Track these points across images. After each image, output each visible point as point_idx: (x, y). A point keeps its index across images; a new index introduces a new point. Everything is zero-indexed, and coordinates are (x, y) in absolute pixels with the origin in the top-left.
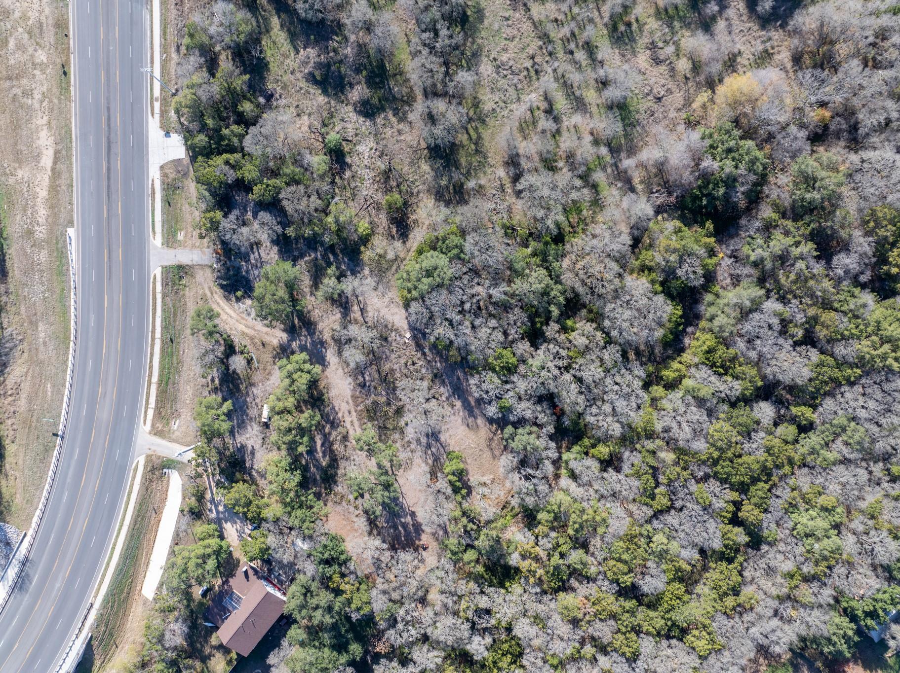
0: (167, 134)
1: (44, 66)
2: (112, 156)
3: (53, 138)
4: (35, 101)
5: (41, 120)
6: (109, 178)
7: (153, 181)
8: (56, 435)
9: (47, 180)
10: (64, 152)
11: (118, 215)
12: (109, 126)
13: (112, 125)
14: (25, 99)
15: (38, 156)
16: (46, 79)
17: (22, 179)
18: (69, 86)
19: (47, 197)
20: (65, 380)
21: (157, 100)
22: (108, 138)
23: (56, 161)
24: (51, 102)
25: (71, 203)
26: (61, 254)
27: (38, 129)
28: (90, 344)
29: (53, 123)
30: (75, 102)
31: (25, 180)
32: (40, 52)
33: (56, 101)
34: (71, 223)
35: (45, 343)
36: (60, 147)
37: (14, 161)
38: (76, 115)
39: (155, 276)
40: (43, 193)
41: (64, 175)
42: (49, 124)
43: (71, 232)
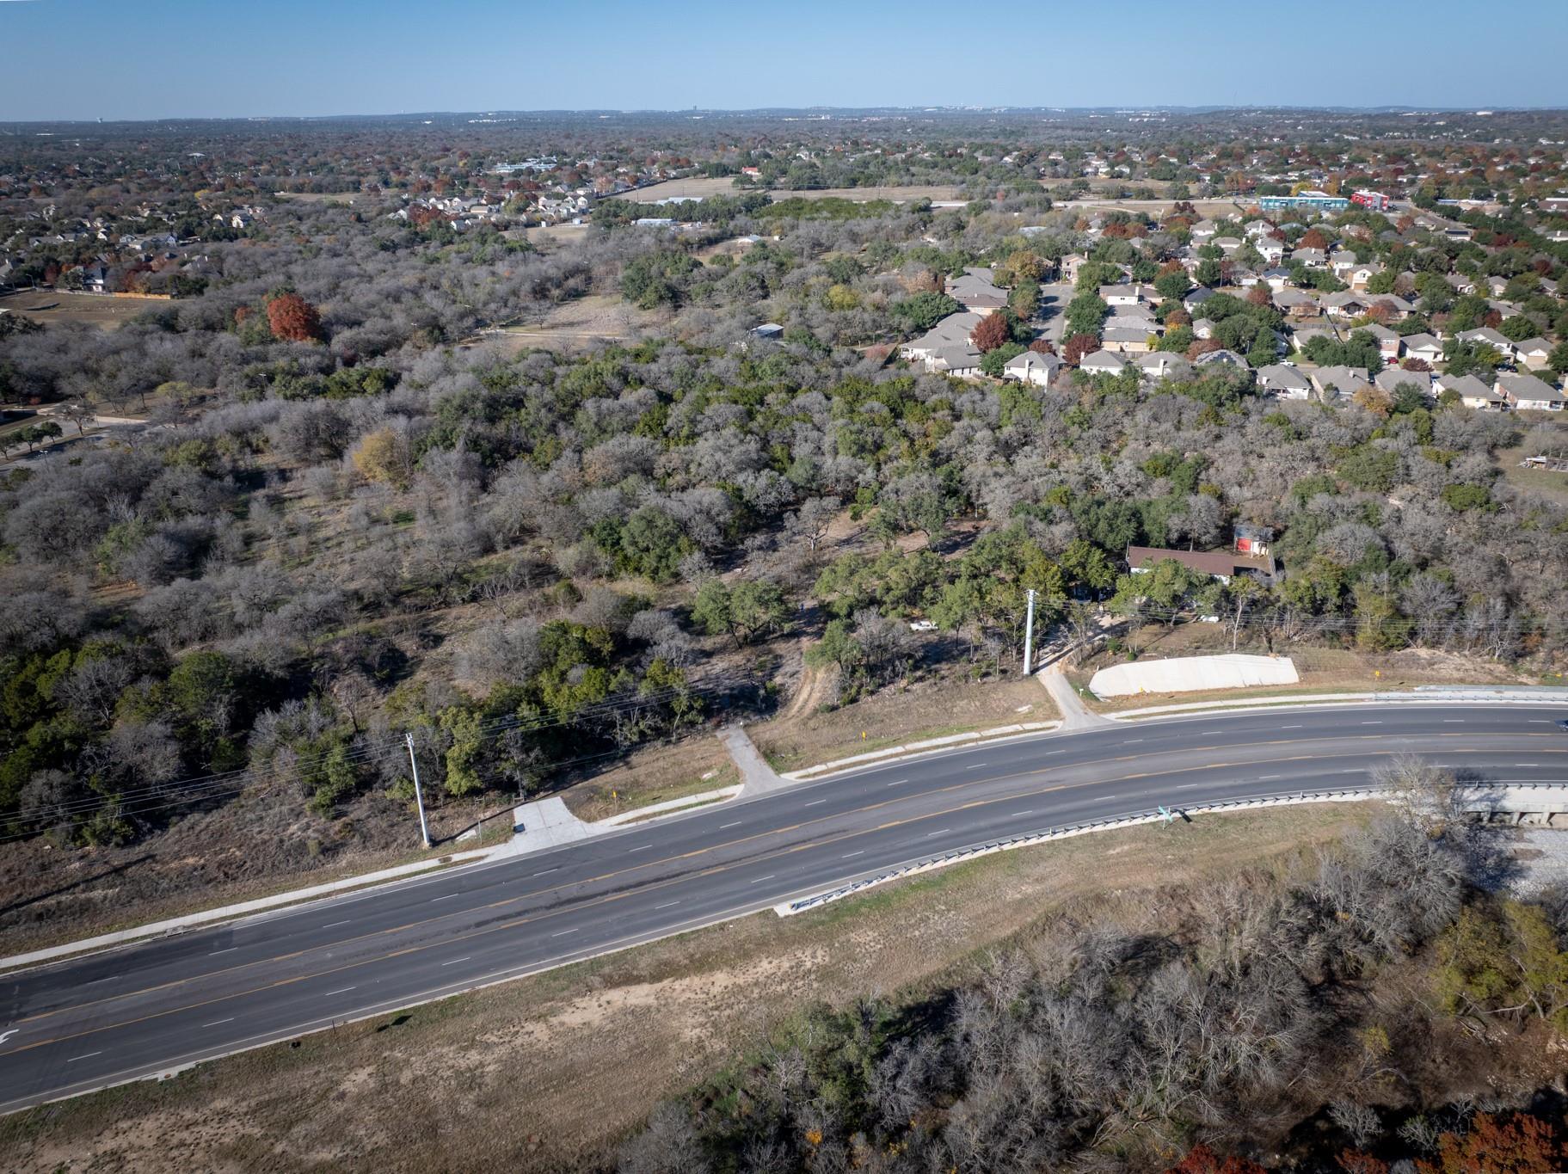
0: (519, 829)
1: (387, 1068)
2: (590, 891)
3: (577, 1000)
4: (488, 1060)
5: (539, 1032)
6: (640, 884)
7: (621, 823)
8: (1187, 819)
9: (687, 981)
10: (607, 970)
11: (713, 852)
12: (519, 914)
13: (519, 908)
14: (488, 1080)
15: (632, 1014)
16: (422, 1054)
17: (703, 1025)
18: (437, 1004)
19: (726, 969)
21: (446, 860)
22: (551, 907)
23: (633, 980)
24: (484, 1029)
25: (722, 927)
26: (840, 914)
27: (562, 1033)
29: (536, 1009)
30: (472, 985)
31: (702, 1019)
32: (347, 1086)
33: (479, 1020)
34: (768, 915)
35: (1040, 880)
36: (596, 980)
37: (665, 1053)
38: (507, 975)
39: (803, 777)
40: (721, 979)
41: (665, 955)
42: (540, 1017)
43: (783, 910)
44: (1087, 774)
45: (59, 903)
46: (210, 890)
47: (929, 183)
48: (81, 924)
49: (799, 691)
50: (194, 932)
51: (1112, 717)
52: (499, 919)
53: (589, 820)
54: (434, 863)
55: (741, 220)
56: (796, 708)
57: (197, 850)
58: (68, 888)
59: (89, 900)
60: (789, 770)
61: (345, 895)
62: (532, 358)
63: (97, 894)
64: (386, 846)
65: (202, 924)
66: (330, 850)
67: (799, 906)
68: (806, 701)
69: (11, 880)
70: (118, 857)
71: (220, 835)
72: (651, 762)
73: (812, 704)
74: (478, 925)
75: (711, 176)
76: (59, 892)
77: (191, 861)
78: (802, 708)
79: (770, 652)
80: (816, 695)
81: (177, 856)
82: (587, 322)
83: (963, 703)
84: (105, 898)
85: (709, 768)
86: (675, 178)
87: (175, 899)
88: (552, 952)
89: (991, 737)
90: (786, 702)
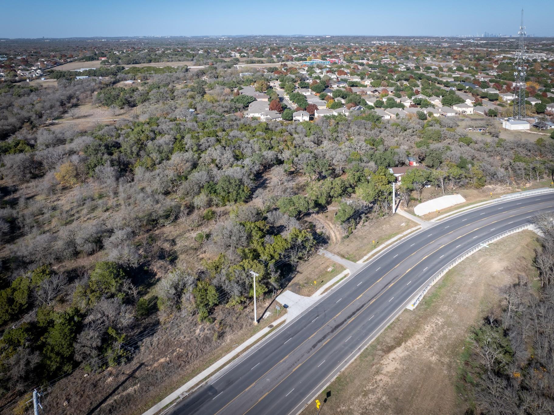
4: (379, 395)
6: (354, 313)
7: (322, 294)
11: (364, 294)
12: (324, 337)
13: (320, 337)
14: (388, 403)
15: (406, 359)
16: (352, 404)
17: (433, 355)
19: (417, 333)
21: (271, 326)
22: (332, 331)
24: (363, 385)
25: (398, 320)
26: (428, 303)
27: (392, 375)
30: (338, 370)
33: (357, 382)
34: (406, 310)
38: (346, 362)
39: (364, 262)
40: (420, 337)
41: (392, 335)
42: (378, 372)
43: (411, 307)
45: (115, 401)
46: (182, 371)
47: (179, 61)
48: (131, 408)
49: (329, 233)
50: (193, 393)
51: (433, 221)
52: (319, 342)
53: (309, 296)
54: (268, 329)
56: (334, 238)
57: (162, 354)
58: (114, 391)
59: (129, 394)
60: (358, 261)
61: (245, 354)
62: (106, 128)
63: (130, 390)
64: (241, 328)
65: (193, 388)
66: (220, 336)
67: (414, 304)
68: (336, 236)
69: (82, 396)
70: (127, 369)
71: (168, 344)
73: (339, 237)
74: (314, 346)
75: (87, 60)
76: (111, 395)
77: (162, 360)
78: (336, 239)
79: (306, 222)
80: (337, 233)
81: (154, 360)
82: (92, 115)
83: (384, 226)
84: (135, 391)
85: (328, 267)
86: (70, 62)
87: (167, 381)
88: (352, 347)
89: (407, 235)
90: (329, 238)
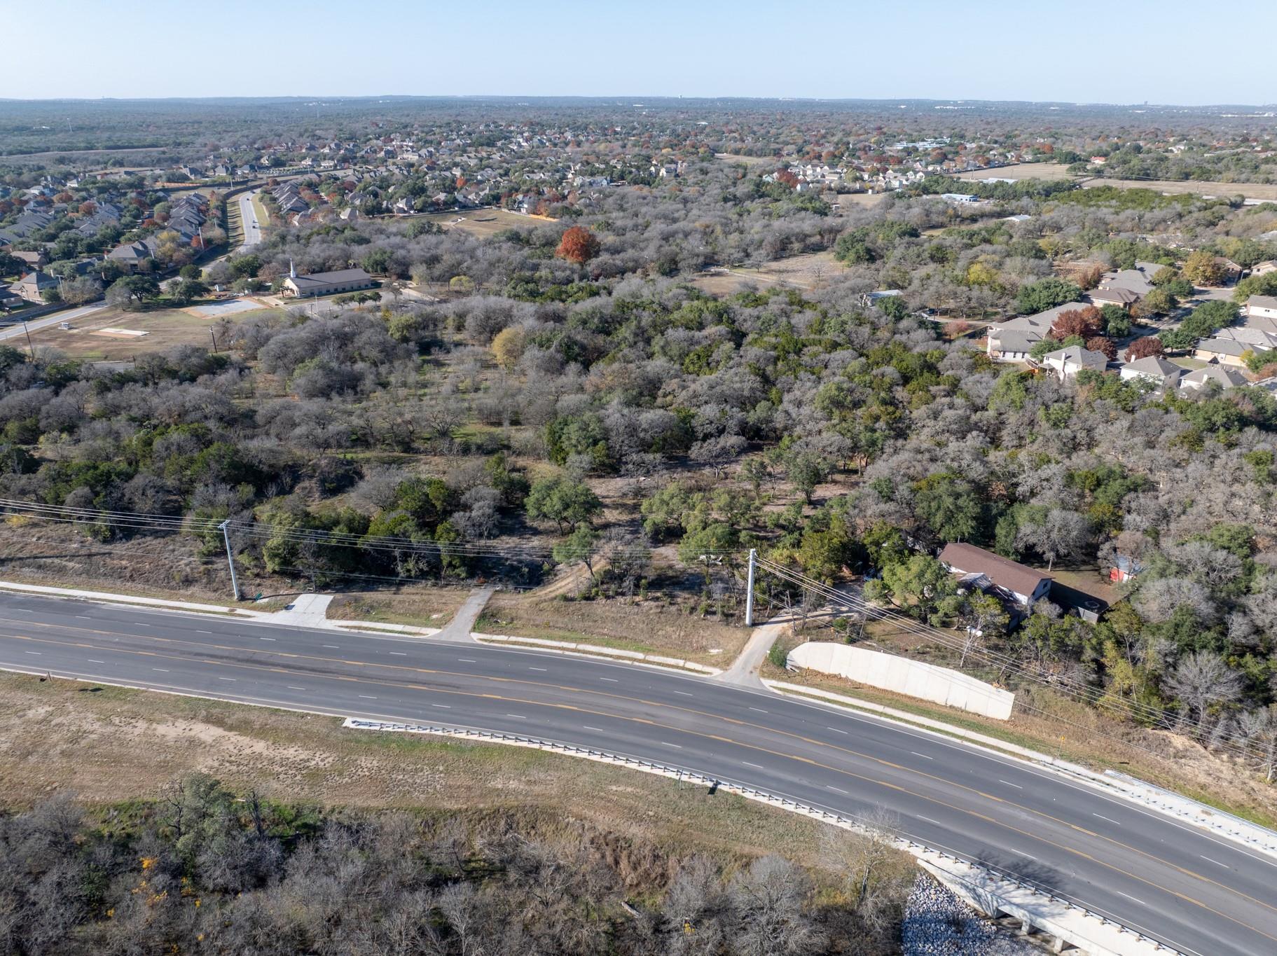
0: (288, 608)
2: (271, 660)
4: (100, 731)
5: (140, 729)
6: (300, 668)
7: (342, 627)
8: (713, 791)
9: (241, 738)
10: (215, 711)
13: (226, 654)
14: (83, 742)
15: (192, 742)
16: (79, 712)
19: (270, 743)
20: (609, 765)
21: (233, 611)
22: (241, 660)
23: (219, 722)
25: (303, 716)
26: (379, 741)
27: (148, 735)
28: (555, 724)
29: (156, 716)
30: (150, 687)
32: (31, 712)
34: (338, 720)
36: (203, 714)
37: (172, 773)
39: (481, 640)
40: (260, 746)
41: (252, 716)
43: (351, 722)
44: (684, 720)
45: (54, 563)
46: (118, 582)
49: (563, 579)
51: (769, 683)
52: (208, 655)
53: (334, 617)
54: (225, 609)
55: (1025, 201)
56: (546, 591)
57: (131, 557)
58: (63, 557)
59: (66, 567)
60: (481, 632)
63: (72, 565)
64: (215, 591)
66: (188, 581)
67: (361, 724)
68: (559, 588)
70: (96, 548)
71: (149, 553)
72: (411, 594)
73: (560, 592)
76: (57, 557)
77: (123, 562)
78: (551, 592)
80: (570, 586)
81: (120, 558)
85: (441, 611)
86: (1028, 162)
